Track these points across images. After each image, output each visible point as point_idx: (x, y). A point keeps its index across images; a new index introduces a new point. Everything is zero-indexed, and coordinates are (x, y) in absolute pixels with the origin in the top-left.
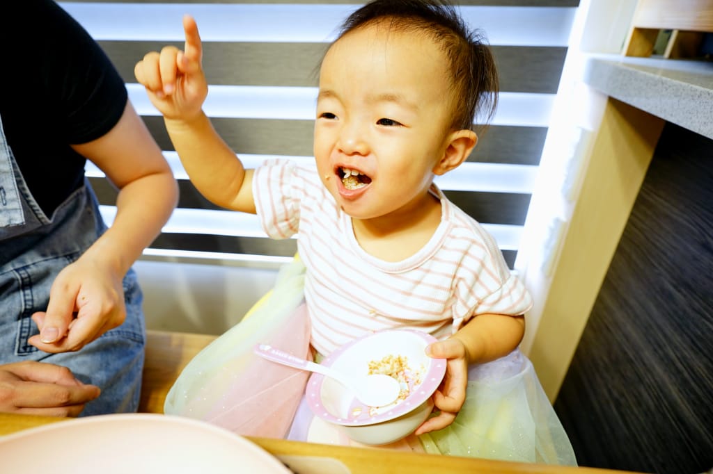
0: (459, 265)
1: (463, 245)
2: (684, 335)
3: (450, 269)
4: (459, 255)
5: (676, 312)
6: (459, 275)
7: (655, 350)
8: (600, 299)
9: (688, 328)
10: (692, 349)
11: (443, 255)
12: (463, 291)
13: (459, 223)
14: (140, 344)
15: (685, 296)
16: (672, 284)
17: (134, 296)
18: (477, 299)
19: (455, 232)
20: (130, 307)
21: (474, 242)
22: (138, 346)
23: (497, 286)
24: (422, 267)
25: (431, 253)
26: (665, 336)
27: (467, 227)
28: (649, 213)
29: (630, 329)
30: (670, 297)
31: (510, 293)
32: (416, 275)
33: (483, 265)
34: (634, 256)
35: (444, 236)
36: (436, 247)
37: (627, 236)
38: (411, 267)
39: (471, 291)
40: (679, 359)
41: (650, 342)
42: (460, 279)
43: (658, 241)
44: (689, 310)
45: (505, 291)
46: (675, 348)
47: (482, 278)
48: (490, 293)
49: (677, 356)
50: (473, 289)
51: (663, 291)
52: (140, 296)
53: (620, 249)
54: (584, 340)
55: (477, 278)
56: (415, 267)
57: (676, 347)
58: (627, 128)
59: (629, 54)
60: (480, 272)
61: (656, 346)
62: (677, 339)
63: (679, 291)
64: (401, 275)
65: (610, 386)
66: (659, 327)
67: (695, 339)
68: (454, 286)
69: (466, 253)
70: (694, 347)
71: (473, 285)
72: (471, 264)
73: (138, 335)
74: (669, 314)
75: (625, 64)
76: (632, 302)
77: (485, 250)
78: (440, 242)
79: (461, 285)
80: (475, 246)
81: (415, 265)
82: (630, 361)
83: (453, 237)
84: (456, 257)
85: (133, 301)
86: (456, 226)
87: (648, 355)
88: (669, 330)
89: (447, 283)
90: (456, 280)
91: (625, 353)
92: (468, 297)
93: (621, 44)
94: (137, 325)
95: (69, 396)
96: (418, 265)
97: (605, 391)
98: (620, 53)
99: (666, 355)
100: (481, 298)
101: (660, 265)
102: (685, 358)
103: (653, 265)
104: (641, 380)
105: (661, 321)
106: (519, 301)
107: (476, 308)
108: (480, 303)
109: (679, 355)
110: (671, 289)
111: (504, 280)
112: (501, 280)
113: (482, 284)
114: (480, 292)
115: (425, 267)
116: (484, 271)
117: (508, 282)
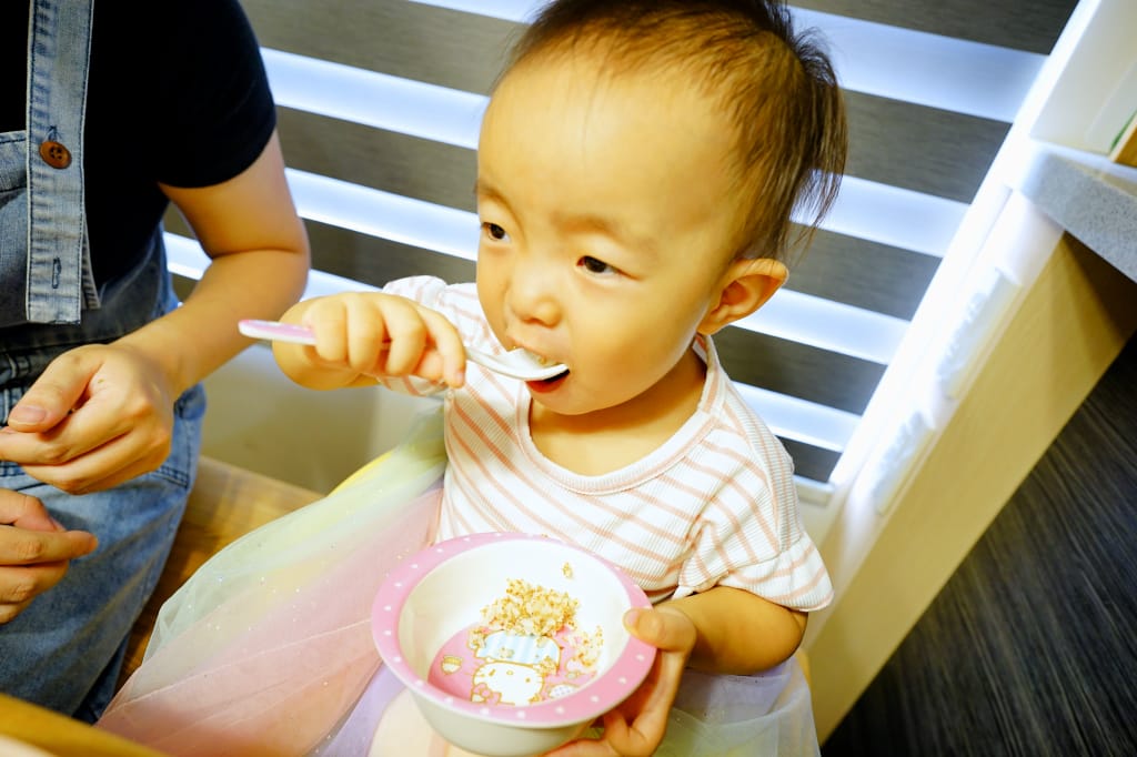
0: (713, 499)
1: (726, 465)
2: (1100, 689)
3: (691, 505)
4: (715, 482)
5: (1094, 643)
6: (705, 516)
7: (1039, 693)
8: (962, 571)
9: (1110, 677)
10: (1108, 717)
11: (684, 475)
12: (706, 544)
13: (728, 422)
14: (182, 489)
15: (1117, 619)
16: (1098, 591)
17: (191, 405)
18: (728, 563)
19: (714, 436)
20: (180, 422)
21: (748, 464)
22: (177, 492)
23: (771, 552)
24: (639, 489)
25: (660, 468)
26: (1063, 674)
27: (741, 433)
28: (1087, 451)
29: (1002, 639)
30: (1089, 611)
31: (791, 570)
32: (624, 502)
33: (755, 508)
34: (1041, 519)
35: (694, 439)
36: (673, 458)
37: (1037, 479)
38: (619, 487)
39: (719, 548)
40: (1078, 723)
41: (1032, 675)
42: (707, 522)
43: (1092, 506)
44: (1117, 644)
45: (784, 565)
46: (1076, 704)
47: (746, 530)
48: (754, 561)
49: (1076, 719)
50: (725, 546)
51: (1079, 594)
52: (202, 407)
53: (1018, 498)
54: (918, 629)
55: (737, 528)
56: (628, 487)
57: (1079, 703)
58: (1086, 293)
59: (1121, 161)
60: (747, 519)
61: (1041, 687)
62: (1084, 689)
63: (1109, 607)
64: (600, 498)
65: (945, 724)
66: (1056, 657)
67: (1116, 699)
68: (694, 534)
69: (729, 480)
70: (1112, 715)
71: (727, 538)
72: (734, 502)
73: (182, 474)
74: (1080, 642)
75: (1109, 177)
76: (1019, 597)
77: (765, 481)
78: (682, 450)
79: (708, 532)
80: (748, 472)
81: (625, 485)
82: (990, 696)
83: (710, 446)
84: (707, 484)
85: (187, 413)
86: (721, 427)
87: (1023, 696)
88: (1072, 667)
89: (681, 529)
90: (698, 526)
91: (985, 679)
92: (710, 557)
93: (1113, 137)
94: (184, 458)
95: (39, 549)
96: (631, 486)
97: (934, 729)
98: (1108, 155)
99: (1057, 709)
100: (736, 565)
101: (1086, 551)
102: (1090, 727)
103: (1071, 543)
104: (1000, 735)
105: (1063, 648)
106: (805, 589)
107: (724, 577)
108: (731, 572)
109: (1080, 718)
110: (1096, 597)
111: (787, 544)
112: (780, 542)
113: (744, 541)
114: (736, 554)
115: (646, 490)
116: (754, 521)
117: (793, 549)
